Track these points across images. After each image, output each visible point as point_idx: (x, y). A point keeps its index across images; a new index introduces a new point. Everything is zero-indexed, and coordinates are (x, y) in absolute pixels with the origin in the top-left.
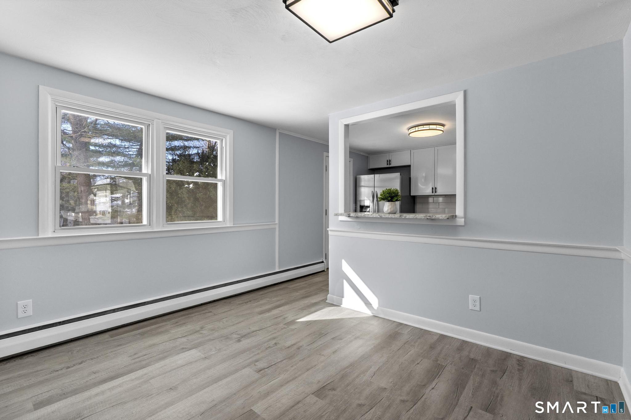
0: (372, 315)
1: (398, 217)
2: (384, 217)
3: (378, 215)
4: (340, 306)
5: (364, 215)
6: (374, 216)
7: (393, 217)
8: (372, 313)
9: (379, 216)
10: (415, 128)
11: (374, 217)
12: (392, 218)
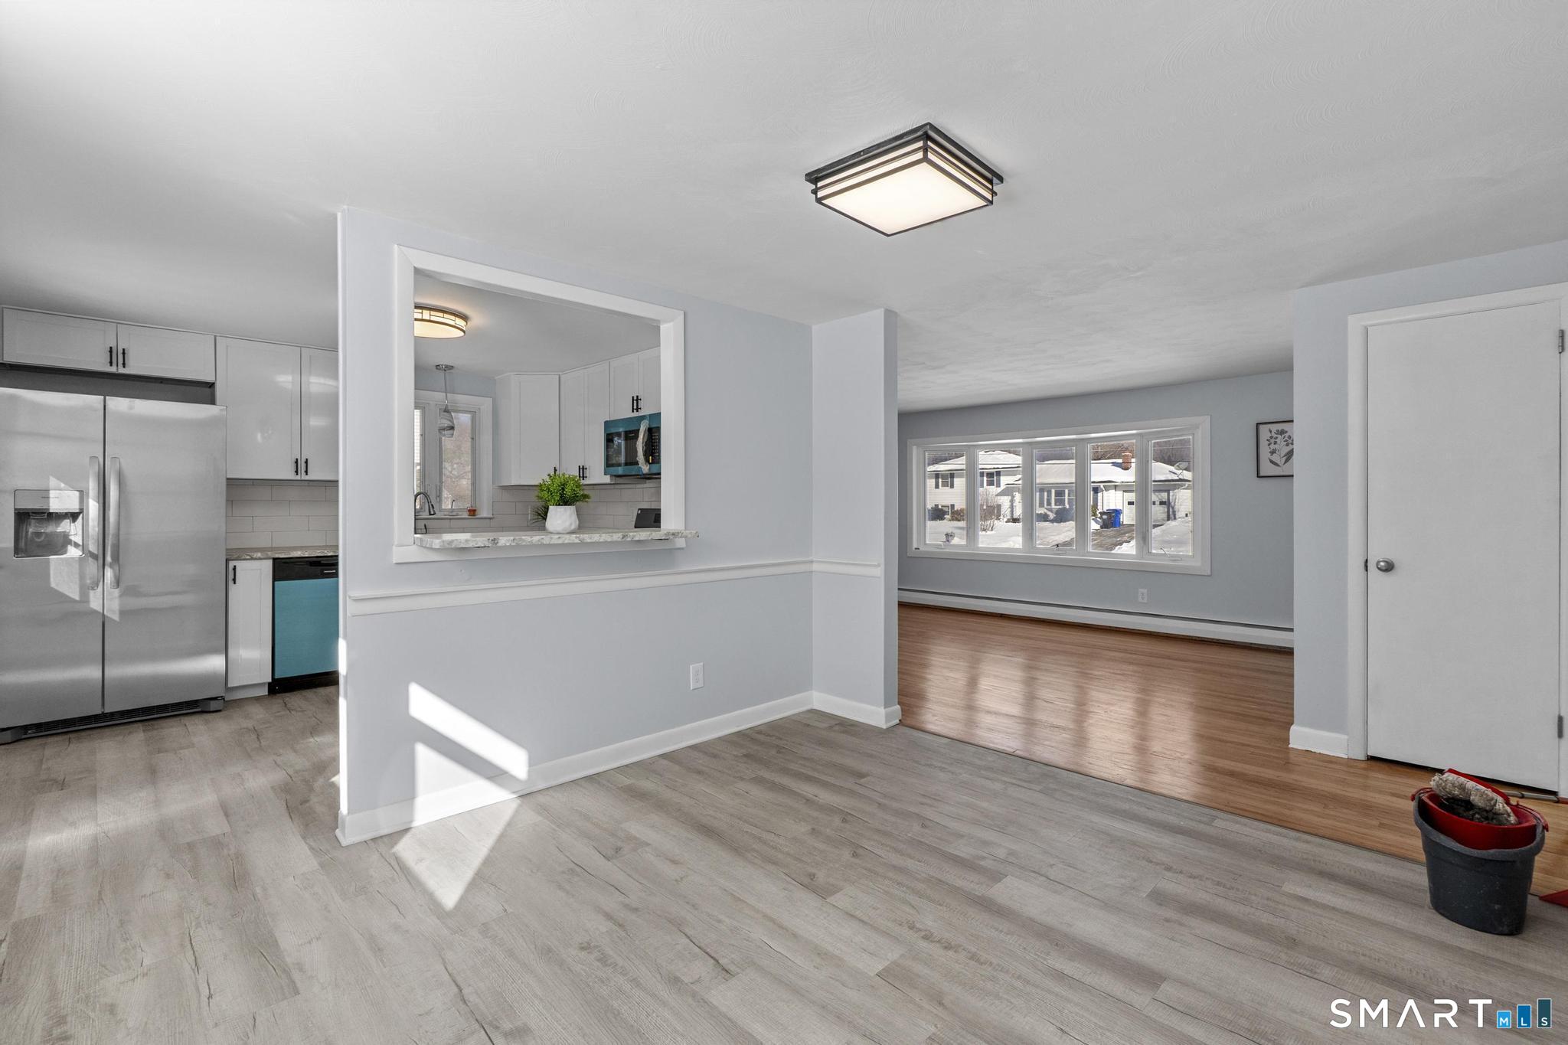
0: (514, 796)
1: (619, 540)
2: (589, 541)
3: (576, 537)
4: (407, 830)
5: (539, 541)
6: (566, 542)
7: (609, 540)
8: (514, 793)
9: (577, 541)
10: (420, 311)
11: (566, 544)
12: (606, 542)
